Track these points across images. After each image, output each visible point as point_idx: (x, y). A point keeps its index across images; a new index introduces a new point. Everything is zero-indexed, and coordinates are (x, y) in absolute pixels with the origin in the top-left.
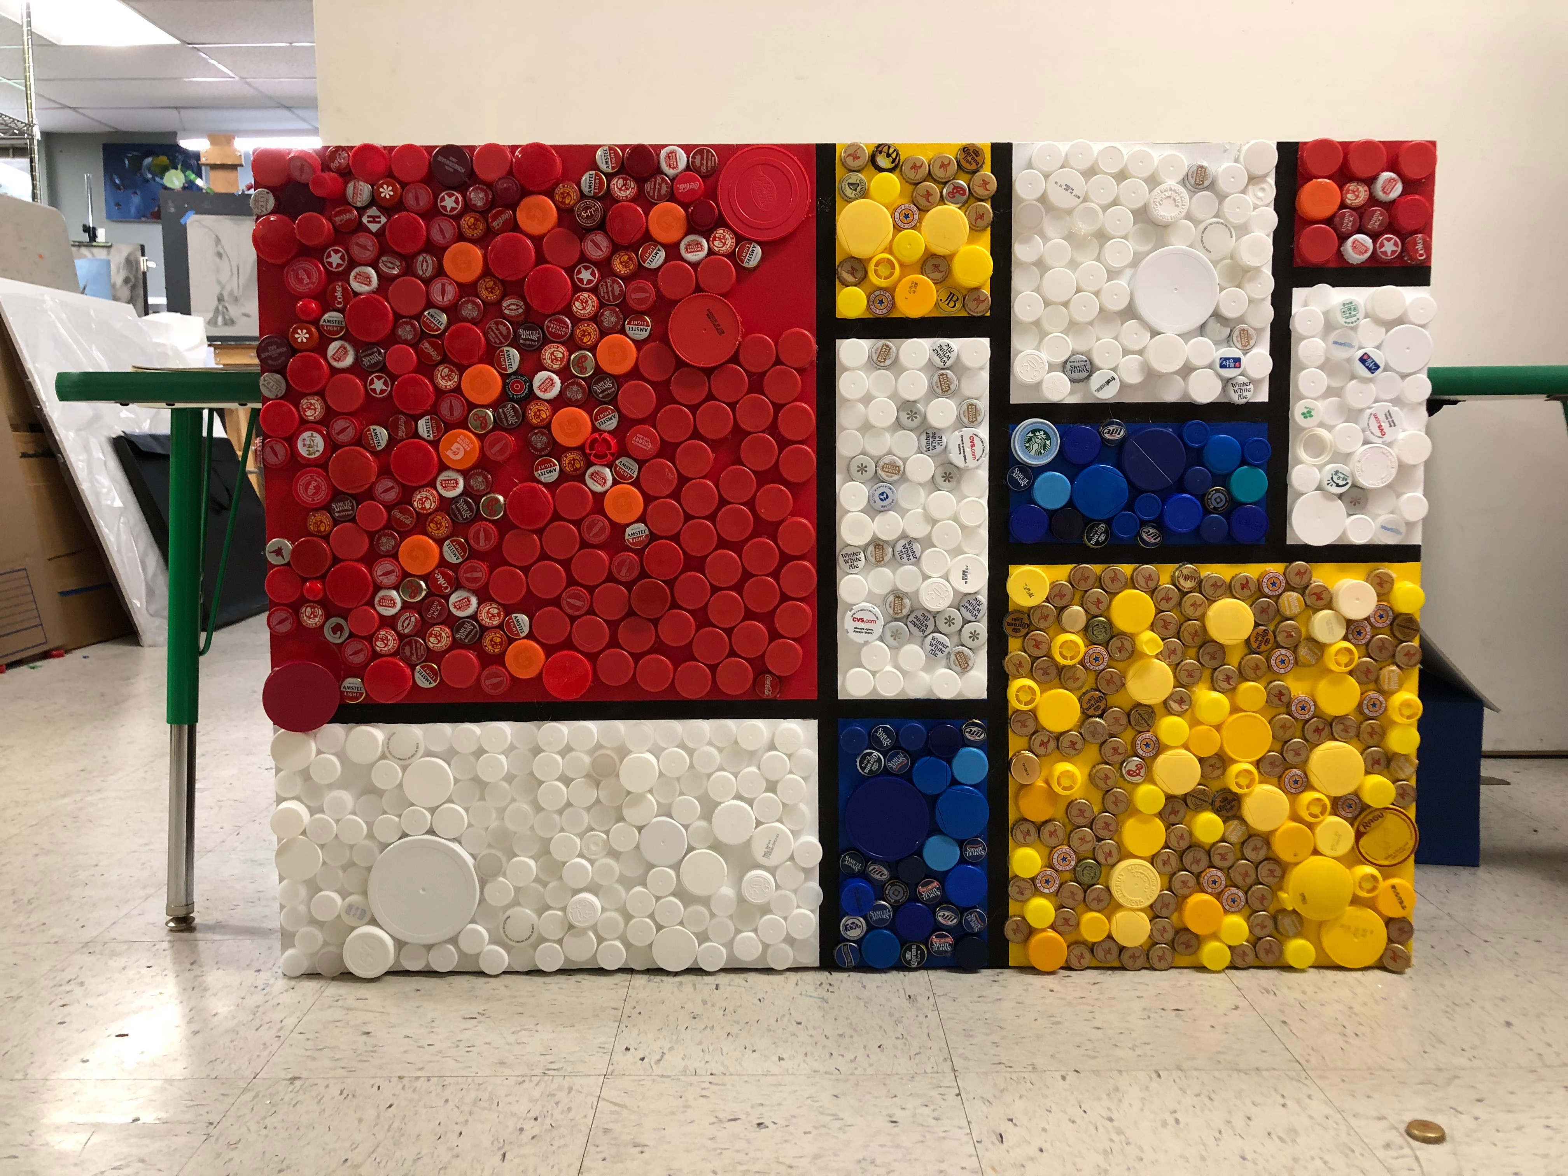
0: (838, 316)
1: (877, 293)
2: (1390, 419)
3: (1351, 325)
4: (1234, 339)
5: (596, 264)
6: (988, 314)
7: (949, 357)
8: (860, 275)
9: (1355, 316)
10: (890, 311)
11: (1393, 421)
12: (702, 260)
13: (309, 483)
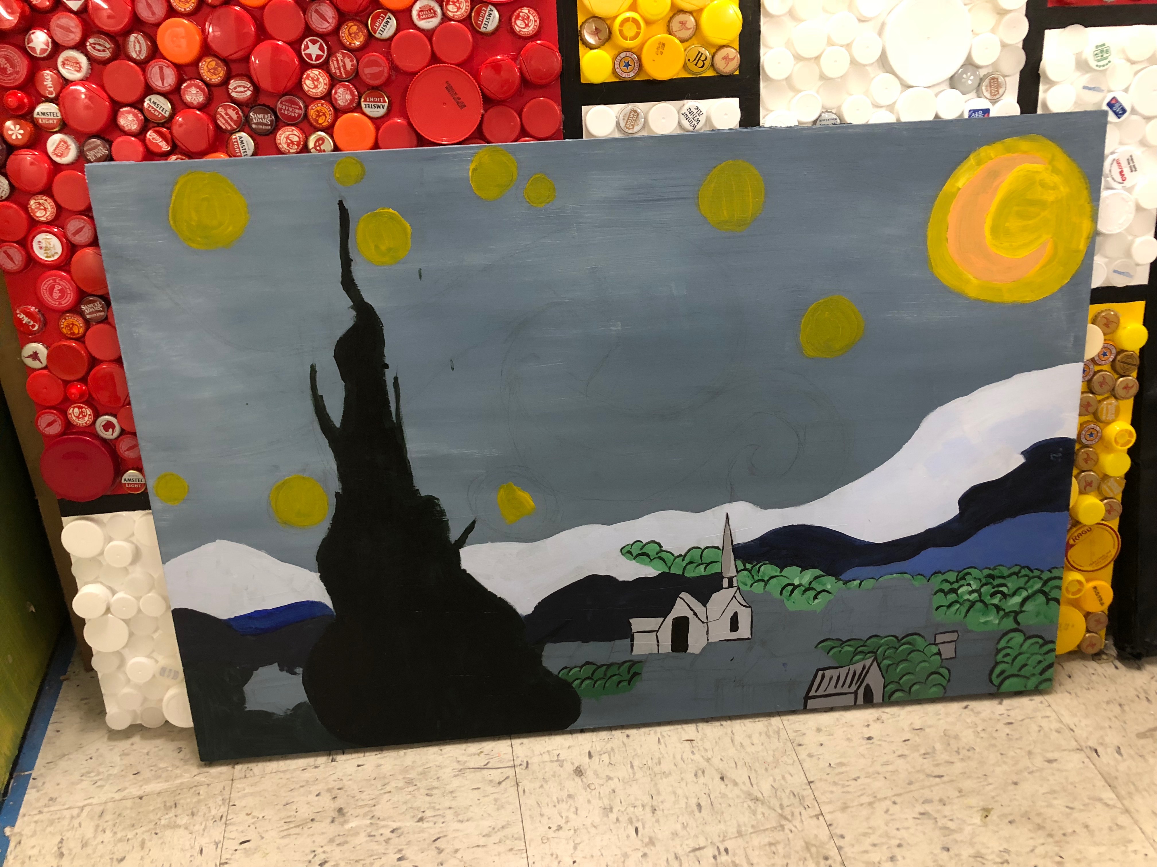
0: (583, 81)
1: (623, 55)
2: (1132, 164)
3: (1102, 68)
4: (984, 88)
5: (323, 36)
6: (737, 73)
7: (698, 121)
8: (605, 34)
9: (1106, 58)
10: (637, 74)
11: (1134, 166)
12: (436, 27)
13: (53, 287)
